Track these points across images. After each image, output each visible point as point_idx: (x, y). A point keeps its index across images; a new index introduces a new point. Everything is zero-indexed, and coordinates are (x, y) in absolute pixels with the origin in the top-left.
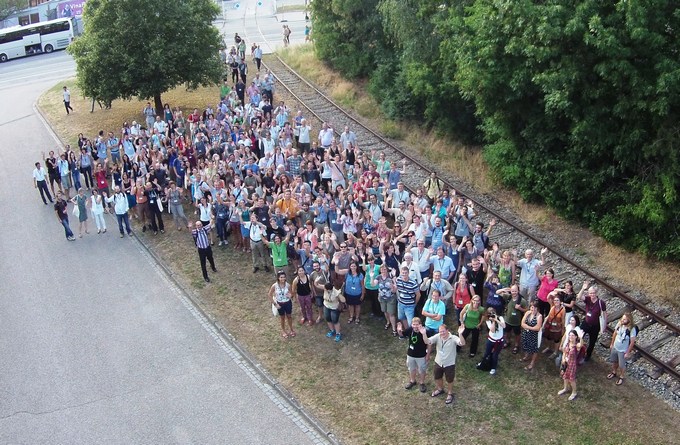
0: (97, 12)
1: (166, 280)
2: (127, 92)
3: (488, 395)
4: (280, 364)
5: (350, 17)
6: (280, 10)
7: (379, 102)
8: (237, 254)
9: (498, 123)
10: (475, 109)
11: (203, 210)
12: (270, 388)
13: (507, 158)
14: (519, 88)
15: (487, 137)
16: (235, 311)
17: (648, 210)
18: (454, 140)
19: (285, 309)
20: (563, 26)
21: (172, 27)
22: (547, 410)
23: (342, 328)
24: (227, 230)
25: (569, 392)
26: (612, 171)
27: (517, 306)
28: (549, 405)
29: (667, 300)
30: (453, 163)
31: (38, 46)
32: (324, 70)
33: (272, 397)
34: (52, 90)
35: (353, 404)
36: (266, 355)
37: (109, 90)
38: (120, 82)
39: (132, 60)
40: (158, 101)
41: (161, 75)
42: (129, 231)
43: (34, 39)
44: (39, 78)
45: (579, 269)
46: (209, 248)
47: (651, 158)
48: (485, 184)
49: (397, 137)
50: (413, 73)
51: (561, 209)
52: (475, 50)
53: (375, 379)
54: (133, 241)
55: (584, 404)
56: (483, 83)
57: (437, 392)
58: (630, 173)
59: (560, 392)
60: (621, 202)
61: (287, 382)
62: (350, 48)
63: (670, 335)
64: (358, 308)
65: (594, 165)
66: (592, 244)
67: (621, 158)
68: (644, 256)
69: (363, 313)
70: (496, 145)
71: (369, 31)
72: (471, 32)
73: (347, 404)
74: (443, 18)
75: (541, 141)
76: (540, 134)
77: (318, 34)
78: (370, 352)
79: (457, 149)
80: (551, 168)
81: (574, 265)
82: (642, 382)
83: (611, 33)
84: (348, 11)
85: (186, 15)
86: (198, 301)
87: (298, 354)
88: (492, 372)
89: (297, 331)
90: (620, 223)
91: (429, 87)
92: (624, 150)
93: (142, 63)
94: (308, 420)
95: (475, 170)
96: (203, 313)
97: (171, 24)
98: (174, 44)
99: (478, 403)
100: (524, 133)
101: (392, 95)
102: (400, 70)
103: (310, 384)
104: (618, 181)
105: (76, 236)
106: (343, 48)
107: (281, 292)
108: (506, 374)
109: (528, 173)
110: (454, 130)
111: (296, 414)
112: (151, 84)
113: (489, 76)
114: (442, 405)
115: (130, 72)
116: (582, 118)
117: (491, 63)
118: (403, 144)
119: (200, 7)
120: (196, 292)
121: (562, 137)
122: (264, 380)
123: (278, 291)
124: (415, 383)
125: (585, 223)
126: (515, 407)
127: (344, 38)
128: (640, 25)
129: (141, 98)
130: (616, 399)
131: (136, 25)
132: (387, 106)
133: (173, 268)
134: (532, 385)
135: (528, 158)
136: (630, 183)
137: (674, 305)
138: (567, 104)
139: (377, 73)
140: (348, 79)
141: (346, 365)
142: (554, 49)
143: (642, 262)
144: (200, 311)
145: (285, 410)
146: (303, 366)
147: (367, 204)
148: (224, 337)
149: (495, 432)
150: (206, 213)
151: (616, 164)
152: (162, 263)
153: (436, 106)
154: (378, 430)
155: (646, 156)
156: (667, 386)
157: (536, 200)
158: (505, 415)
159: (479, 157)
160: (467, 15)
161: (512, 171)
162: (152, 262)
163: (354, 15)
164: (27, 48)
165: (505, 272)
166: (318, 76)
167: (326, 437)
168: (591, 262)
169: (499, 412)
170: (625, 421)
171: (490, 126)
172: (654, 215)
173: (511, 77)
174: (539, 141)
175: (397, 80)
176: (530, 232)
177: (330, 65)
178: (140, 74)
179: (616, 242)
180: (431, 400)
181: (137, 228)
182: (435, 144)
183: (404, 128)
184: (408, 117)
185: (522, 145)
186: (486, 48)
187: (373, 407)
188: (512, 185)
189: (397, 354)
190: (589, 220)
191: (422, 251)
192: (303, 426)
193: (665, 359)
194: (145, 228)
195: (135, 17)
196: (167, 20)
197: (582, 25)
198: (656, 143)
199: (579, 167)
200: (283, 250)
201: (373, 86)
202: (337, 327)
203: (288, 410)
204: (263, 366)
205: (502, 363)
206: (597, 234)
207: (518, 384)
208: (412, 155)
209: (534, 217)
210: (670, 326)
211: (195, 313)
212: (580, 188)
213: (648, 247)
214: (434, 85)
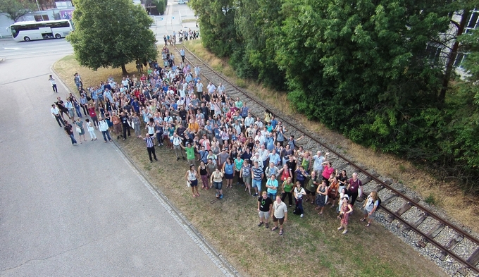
0: (81, 18)
1: (130, 166)
2: (106, 64)
3: (301, 230)
4: (192, 213)
5: (219, 26)
6: (183, 22)
7: (235, 70)
8: (168, 150)
9: (296, 82)
10: (285, 75)
11: (150, 128)
12: (187, 227)
13: (300, 99)
14: (310, 64)
15: (290, 88)
16: (168, 182)
17: (378, 128)
18: (272, 88)
19: (194, 184)
20: (339, 30)
21: (127, 29)
22: (333, 239)
23: (224, 191)
24: (162, 139)
25: (343, 229)
26: (358, 107)
27: (314, 182)
28: (334, 236)
29: (389, 175)
30: (272, 100)
31: (51, 34)
32: (207, 53)
33: (188, 233)
34: (62, 60)
35: (231, 236)
36: (185, 208)
37: (95, 62)
38: (101, 59)
39: (106, 47)
40: (124, 69)
41: (124, 55)
42: (109, 139)
43: (48, 30)
44: (53, 52)
45: (339, 156)
46: (153, 147)
47: (382, 101)
48: (288, 111)
49: (244, 87)
50: (252, 56)
51: (328, 125)
52: (286, 44)
53: (242, 220)
54: (112, 144)
55: (353, 237)
56: (291, 62)
57: (274, 228)
58: (368, 108)
59: (339, 228)
60: (362, 122)
61: (196, 223)
62: (220, 42)
63: (394, 196)
64: (231, 180)
65: (347, 103)
66: (345, 143)
67: (364, 101)
68: (374, 150)
69: (233, 182)
70: (294, 92)
71: (229, 33)
72: (284, 35)
73: (228, 236)
74: (268, 27)
75: (319, 91)
76: (318, 87)
77: (203, 35)
78: (239, 204)
79: (274, 93)
80: (323, 104)
81: (337, 154)
82: (382, 223)
83: (367, 34)
84: (218, 23)
85: (134, 23)
86: (148, 178)
87: (202, 207)
88: (302, 216)
89: (200, 193)
90: (361, 134)
91: (260, 63)
92: (366, 97)
93: (112, 49)
94: (208, 247)
95: (282, 104)
96: (150, 184)
97: (127, 28)
98: (129, 39)
99: (296, 235)
100: (310, 87)
101: (241, 66)
102: (245, 53)
103: (208, 224)
104: (361, 112)
105: (78, 143)
106: (217, 42)
107: (192, 175)
108: (309, 217)
109: (311, 106)
110: (272, 84)
111: (201, 242)
112: (118, 59)
113: (294, 58)
114: (277, 236)
115: (106, 53)
116: (344, 80)
117: (296, 51)
118: (247, 90)
119: (142, 19)
120: (147, 172)
121: (331, 89)
122: (184, 223)
123: (190, 174)
124: (263, 223)
125: (341, 132)
126: (316, 238)
127: (216, 37)
128: (384, 28)
129: (114, 67)
130: (370, 234)
131: (106, 27)
132: (238, 71)
133: (134, 159)
134: (323, 224)
135: (311, 99)
136: (368, 113)
137: (394, 178)
138: (337, 73)
139: (233, 55)
140: (219, 58)
141: (226, 212)
142: (332, 44)
143: (373, 154)
144: (149, 183)
145: (195, 240)
146: (204, 213)
147: (233, 124)
148: (162, 198)
149: (307, 253)
150: (151, 130)
151: (360, 103)
152: (128, 156)
153: (264, 73)
154: (245, 252)
155: (380, 100)
156: (398, 228)
157: (315, 119)
158: (311, 242)
159: (284, 97)
160: (282, 25)
161: (303, 105)
162: (122, 156)
163: (221, 25)
164: (43, 35)
165: (306, 162)
166: (204, 56)
167: (218, 257)
168: (345, 153)
169: (308, 241)
170: (377, 249)
171: (291, 83)
172: (382, 131)
173: (305, 59)
174: (318, 91)
175: (243, 58)
176: (313, 136)
177: (210, 51)
178: (112, 54)
179: (358, 142)
180: (272, 233)
181: (114, 137)
182: (262, 90)
183: (247, 82)
184: (249, 77)
185: (308, 92)
186: (293, 44)
187: (242, 238)
188: (302, 112)
189: (252, 205)
190: (343, 130)
191: (263, 150)
192: (205, 250)
193: (394, 210)
194: (118, 137)
195: (105, 23)
196: (124, 25)
197: (350, 30)
198: (386, 94)
199: (338, 104)
200: (192, 151)
201: (231, 61)
202: (221, 191)
203: (197, 240)
204: (183, 214)
205: (306, 210)
206: (348, 137)
207: (316, 223)
208: (251, 96)
209: (314, 128)
210: (393, 191)
211: (147, 184)
212: (339, 115)
213: (376, 146)
214: (263, 62)
